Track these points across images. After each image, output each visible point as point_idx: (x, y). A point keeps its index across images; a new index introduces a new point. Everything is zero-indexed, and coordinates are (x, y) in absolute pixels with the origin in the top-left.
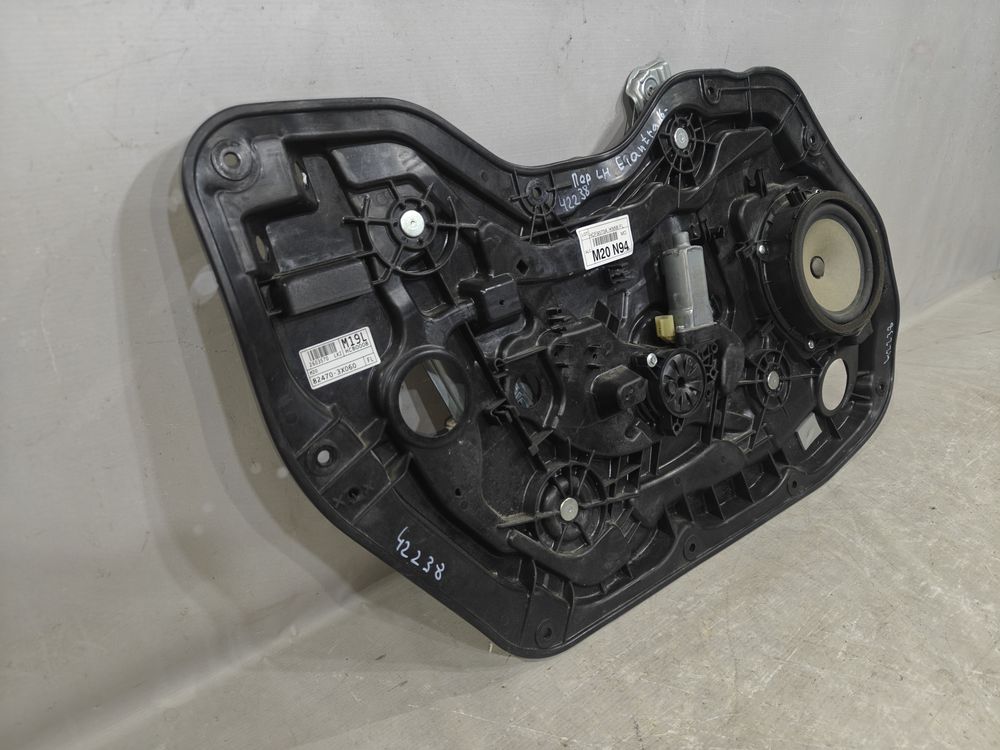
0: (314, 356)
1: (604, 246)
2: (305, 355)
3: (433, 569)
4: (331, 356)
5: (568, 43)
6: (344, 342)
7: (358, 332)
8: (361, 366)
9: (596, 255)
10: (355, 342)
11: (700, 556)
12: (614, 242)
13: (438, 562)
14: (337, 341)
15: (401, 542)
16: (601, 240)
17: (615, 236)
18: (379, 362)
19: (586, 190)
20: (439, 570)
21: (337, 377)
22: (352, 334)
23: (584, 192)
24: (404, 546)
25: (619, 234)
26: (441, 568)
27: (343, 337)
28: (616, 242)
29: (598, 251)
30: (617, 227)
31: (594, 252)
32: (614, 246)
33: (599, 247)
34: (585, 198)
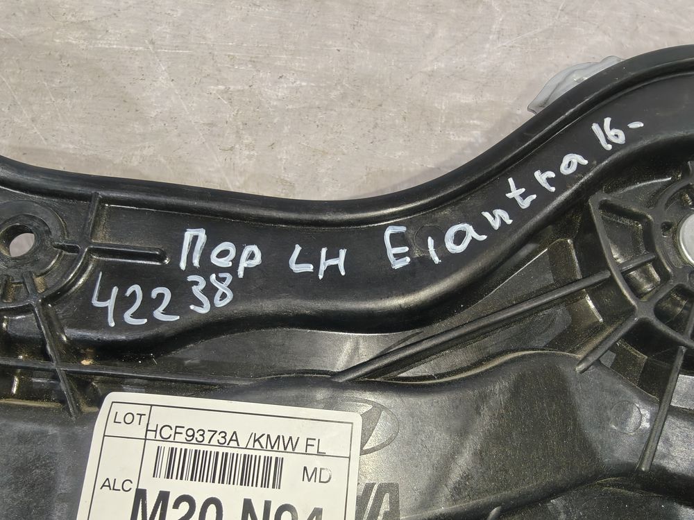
1: (201, 491)
16: (198, 467)
17: (272, 474)
19: (222, 288)
23: (210, 291)
25: (292, 464)
28: (269, 493)
29: (163, 497)
30: (290, 444)
31: (141, 495)
32: (248, 506)
33: (176, 488)
34: (204, 310)
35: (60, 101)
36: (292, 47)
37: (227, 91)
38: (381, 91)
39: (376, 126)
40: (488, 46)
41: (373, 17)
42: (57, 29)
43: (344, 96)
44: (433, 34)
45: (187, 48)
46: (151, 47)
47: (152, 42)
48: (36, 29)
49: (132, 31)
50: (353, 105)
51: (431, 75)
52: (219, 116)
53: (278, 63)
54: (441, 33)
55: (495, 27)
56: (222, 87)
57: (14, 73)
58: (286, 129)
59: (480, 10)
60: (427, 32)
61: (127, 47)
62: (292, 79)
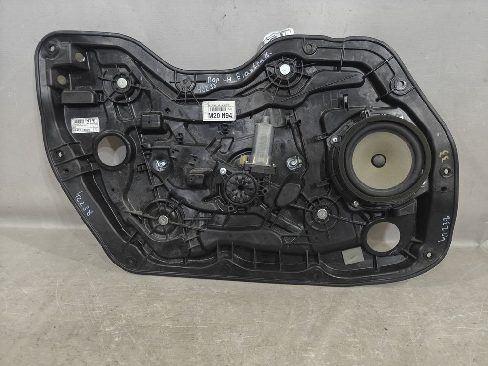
0: (76, 122)
1: (217, 112)
2: (73, 120)
3: (87, 211)
4: (81, 124)
5: (223, 17)
6: (88, 120)
7: (94, 118)
8: (92, 131)
9: (210, 115)
10: (92, 121)
11: (229, 277)
12: (224, 112)
13: (90, 209)
14: (85, 119)
15: (78, 195)
16: (215, 109)
17: (225, 109)
18: (99, 131)
19: (214, 85)
20: (90, 212)
21: (82, 132)
22: (91, 118)
23: (213, 86)
24: (79, 197)
25: (227, 108)
26: (91, 212)
27: (88, 118)
28: (225, 112)
29: (212, 114)
30: (227, 106)
31: (209, 114)
32: (222, 113)
33: (214, 112)
34: (213, 89)
35: (166, 350)
36: (242, 322)
37: (222, 342)
38: (276, 338)
39: (276, 352)
40: (309, 316)
41: (268, 308)
42: (162, 321)
43: (263, 341)
44: (290, 313)
45: (207, 325)
46: (194, 326)
47: (194, 324)
48: (155, 322)
49: (187, 320)
50: (266, 344)
51: (292, 330)
52: (221, 352)
53: (238, 329)
54: (293, 312)
55: (311, 308)
56: (220, 340)
57: (149, 340)
58: (245, 356)
59: (304, 302)
60: (288, 312)
61: (186, 327)
62: (244, 335)
